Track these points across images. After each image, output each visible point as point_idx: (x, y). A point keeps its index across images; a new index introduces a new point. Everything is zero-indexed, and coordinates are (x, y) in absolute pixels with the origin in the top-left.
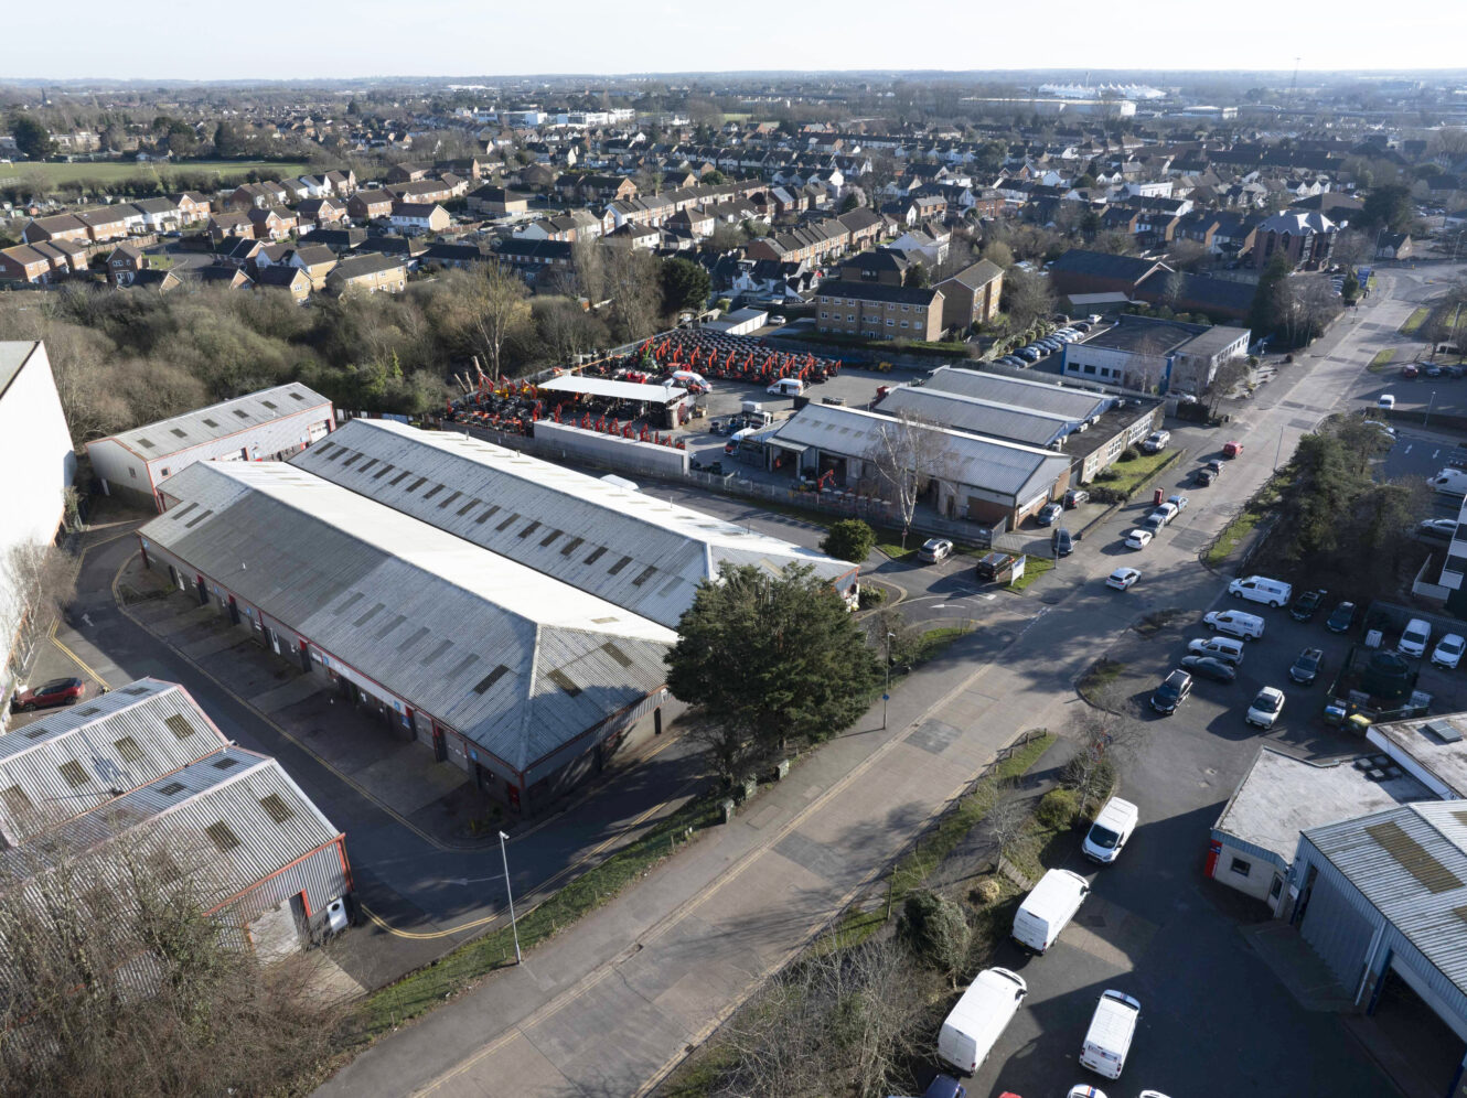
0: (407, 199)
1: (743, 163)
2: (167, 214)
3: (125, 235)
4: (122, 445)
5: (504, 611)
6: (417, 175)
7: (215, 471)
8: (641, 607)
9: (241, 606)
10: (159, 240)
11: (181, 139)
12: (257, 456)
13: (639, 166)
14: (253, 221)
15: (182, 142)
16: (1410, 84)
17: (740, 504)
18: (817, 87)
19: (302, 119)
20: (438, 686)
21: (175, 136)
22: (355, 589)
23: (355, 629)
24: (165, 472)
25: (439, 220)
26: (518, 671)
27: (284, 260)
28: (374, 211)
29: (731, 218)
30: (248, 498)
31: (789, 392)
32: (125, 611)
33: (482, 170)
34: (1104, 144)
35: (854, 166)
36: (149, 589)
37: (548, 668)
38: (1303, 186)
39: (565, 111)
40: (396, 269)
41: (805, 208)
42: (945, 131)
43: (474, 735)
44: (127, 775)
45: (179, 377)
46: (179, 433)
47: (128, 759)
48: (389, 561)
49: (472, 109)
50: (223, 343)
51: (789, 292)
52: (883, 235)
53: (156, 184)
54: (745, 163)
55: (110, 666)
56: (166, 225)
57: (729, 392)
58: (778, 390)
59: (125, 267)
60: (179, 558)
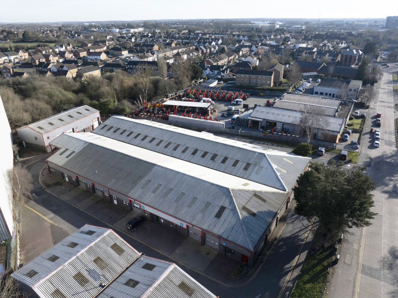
0: (91, 51)
1: (183, 41)
2: (15, 56)
3: (3, 63)
4: (32, 129)
5: (213, 184)
6: (89, 45)
7: (71, 137)
8: (250, 178)
9: (97, 186)
10: (14, 64)
11: (11, 36)
12: (77, 131)
13: (154, 42)
14: (45, 58)
15: (12, 37)
16: (342, 21)
17: (247, 139)
18: (189, 23)
19: (47, 31)
20: (199, 216)
21: (10, 35)
22: (146, 178)
23: (153, 194)
24: (48, 138)
25: (103, 57)
26: (230, 207)
27: (60, 69)
28: (82, 55)
29: (191, 54)
30: (88, 146)
31: (239, 103)
32: (48, 191)
33: (108, 43)
34: (280, 35)
35: (217, 41)
36: (54, 182)
37: (241, 207)
38: (340, 44)
39: (124, 28)
40: (98, 70)
41: (209, 52)
42: (235, 32)
43: (225, 236)
44: (104, 276)
45: (42, 105)
46: (51, 124)
47: (102, 268)
48: (156, 167)
49: (96, 29)
50: (55, 93)
51: (222, 74)
52: (235, 58)
53: (8, 48)
54: (184, 41)
55: (52, 215)
56: (15, 60)
57: (219, 104)
58: (235, 103)
59: (7, 72)
60: (67, 170)
